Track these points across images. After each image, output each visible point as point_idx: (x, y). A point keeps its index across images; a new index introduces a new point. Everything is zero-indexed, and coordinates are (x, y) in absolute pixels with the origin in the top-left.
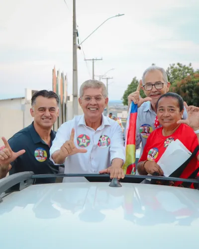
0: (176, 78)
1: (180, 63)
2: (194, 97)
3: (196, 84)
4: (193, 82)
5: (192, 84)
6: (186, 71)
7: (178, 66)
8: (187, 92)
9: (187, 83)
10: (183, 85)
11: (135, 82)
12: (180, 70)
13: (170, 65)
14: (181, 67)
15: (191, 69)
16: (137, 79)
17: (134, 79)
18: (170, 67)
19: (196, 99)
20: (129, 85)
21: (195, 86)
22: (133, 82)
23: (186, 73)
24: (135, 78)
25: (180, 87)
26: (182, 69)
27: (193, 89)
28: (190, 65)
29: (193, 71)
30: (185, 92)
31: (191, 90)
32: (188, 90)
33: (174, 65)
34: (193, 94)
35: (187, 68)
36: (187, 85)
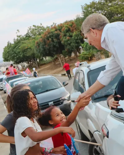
0: (35, 35)
1: (35, 25)
2: (55, 41)
3: (54, 33)
4: (52, 32)
5: (52, 34)
6: (40, 29)
7: (34, 28)
8: (50, 39)
9: (49, 34)
10: (46, 36)
11: (9, 44)
12: (36, 29)
13: (29, 28)
14: (35, 27)
15: (42, 27)
16: (10, 42)
17: (8, 43)
18: (28, 29)
19: (57, 42)
20: (4, 49)
21: (54, 34)
22: (8, 45)
23: (40, 30)
24: (9, 41)
25: (44, 37)
26: (37, 28)
27: (53, 37)
28: (41, 24)
29: (44, 28)
30: (49, 40)
31: (52, 37)
32: (50, 38)
33: (31, 27)
34: (54, 40)
35: (40, 27)
36: (48, 35)
